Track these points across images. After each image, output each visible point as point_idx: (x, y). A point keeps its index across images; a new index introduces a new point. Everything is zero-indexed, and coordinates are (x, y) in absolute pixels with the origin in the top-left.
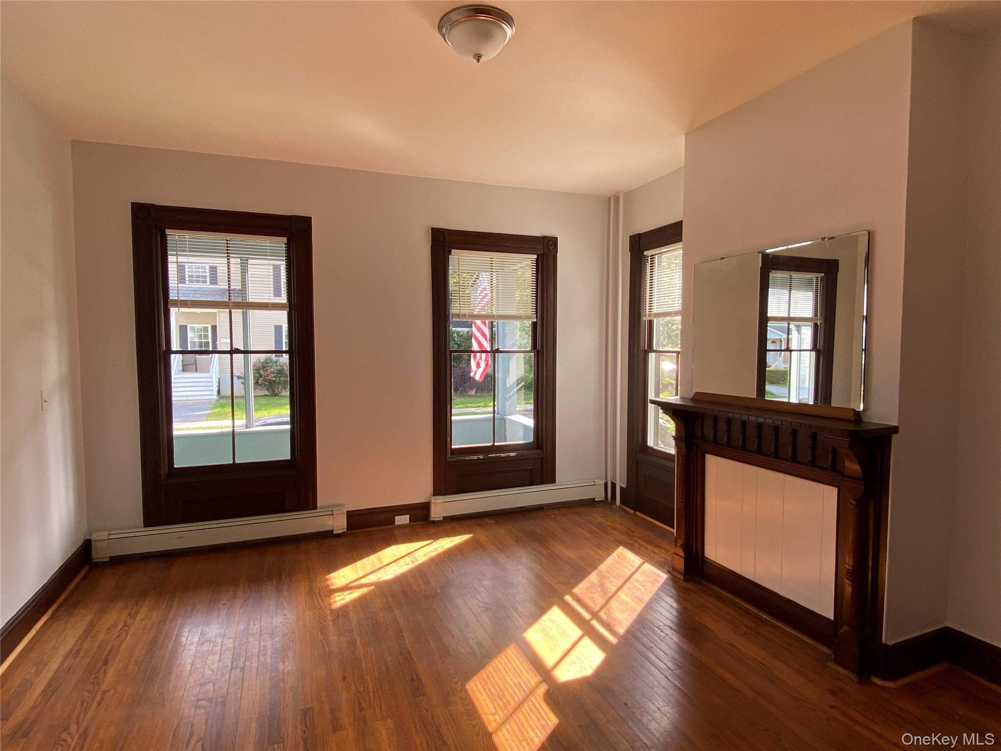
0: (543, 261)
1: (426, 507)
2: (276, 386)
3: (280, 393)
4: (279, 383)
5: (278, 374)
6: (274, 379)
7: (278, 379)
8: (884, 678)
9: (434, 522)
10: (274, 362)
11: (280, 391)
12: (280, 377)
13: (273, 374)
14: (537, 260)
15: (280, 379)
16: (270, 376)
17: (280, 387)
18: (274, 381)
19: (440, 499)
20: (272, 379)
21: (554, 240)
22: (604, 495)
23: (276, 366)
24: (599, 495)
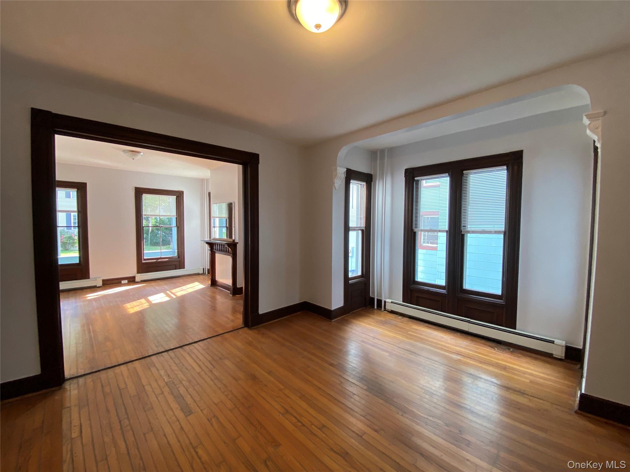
0: (178, 198)
1: (134, 277)
2: (67, 245)
3: (70, 248)
4: (69, 243)
5: (68, 239)
6: (66, 241)
7: (68, 241)
8: (238, 295)
9: (137, 282)
10: (66, 232)
11: (70, 247)
12: (70, 240)
13: (66, 238)
14: (177, 198)
15: (69, 241)
16: (63, 240)
17: (70, 245)
18: (66, 243)
19: (139, 275)
20: (65, 241)
21: (182, 192)
22: (203, 272)
23: (67, 234)
24: (201, 272)
